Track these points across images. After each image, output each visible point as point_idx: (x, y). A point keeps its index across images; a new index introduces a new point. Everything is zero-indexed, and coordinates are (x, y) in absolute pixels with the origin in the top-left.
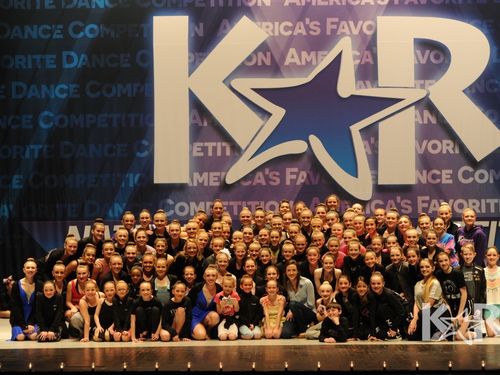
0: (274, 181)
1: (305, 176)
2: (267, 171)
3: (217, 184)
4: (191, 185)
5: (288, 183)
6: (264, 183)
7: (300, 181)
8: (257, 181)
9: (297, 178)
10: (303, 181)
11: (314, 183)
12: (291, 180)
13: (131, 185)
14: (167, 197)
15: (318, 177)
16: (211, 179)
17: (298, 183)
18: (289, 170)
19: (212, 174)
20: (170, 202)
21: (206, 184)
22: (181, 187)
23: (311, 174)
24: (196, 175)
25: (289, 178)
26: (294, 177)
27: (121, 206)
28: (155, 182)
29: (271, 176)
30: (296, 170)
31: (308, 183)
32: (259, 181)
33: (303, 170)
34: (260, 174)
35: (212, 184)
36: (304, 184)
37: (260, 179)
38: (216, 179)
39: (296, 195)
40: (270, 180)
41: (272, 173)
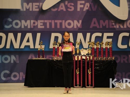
0: (71, 9)
1: (89, 6)
2: (66, 3)
3: (37, 10)
4: (22, 10)
5: (79, 10)
6: (65, 10)
7: (86, 9)
8: (60, 8)
9: (84, 6)
10: (87, 8)
11: (93, 10)
12: (81, 8)
14: (8, 17)
15: (96, 6)
16: (34, 7)
17: (85, 10)
18: (79, 2)
19: (34, 4)
20: (10, 20)
21: (31, 10)
23: (92, 4)
24: (25, 4)
25: (79, 6)
26: (82, 6)
29: (69, 6)
30: (83, 2)
31: (90, 10)
32: (62, 9)
33: (87, 2)
34: (62, 4)
35: (34, 10)
36: (88, 10)
37: (62, 7)
38: (37, 7)
39: (83, 17)
40: (68, 8)
41: (69, 4)
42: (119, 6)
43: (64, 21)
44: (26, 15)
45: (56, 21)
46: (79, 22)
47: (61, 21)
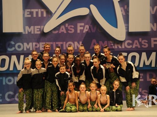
0: (71, 31)
1: (88, 28)
2: (67, 25)
3: (39, 33)
4: (24, 33)
5: (79, 32)
6: (65, 32)
7: (85, 30)
8: (61, 31)
9: (84, 28)
11: (93, 32)
12: (80, 30)
14: (11, 40)
15: (95, 28)
16: (35, 30)
17: (84, 32)
18: (79, 25)
19: (36, 27)
20: (13, 43)
21: (32, 33)
22: (19, 35)
23: (91, 26)
24: (27, 28)
25: (79, 29)
26: (82, 28)
28: (4, 32)
29: (69, 28)
30: (83, 24)
31: (90, 32)
32: (62, 31)
33: (86, 25)
34: (63, 27)
35: (36, 32)
36: (88, 31)
37: (63, 30)
38: (38, 30)
39: (83, 38)
40: (69, 30)
41: (69, 26)
42: (117, 27)
43: (64, 43)
44: (28, 38)
45: (57, 43)
46: (79, 43)
47: (62, 43)
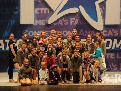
0: (66, 23)
1: (78, 21)
2: (63, 19)
3: (44, 24)
4: (34, 24)
5: (71, 24)
6: (62, 24)
7: (76, 23)
8: (59, 23)
10: (77, 23)
11: (81, 24)
12: (72, 23)
13: (12, 24)
14: (25, 29)
15: (82, 22)
16: (42, 22)
17: (75, 24)
18: (71, 19)
19: (42, 20)
20: (27, 31)
21: (40, 24)
22: (31, 25)
23: (80, 20)
24: (36, 21)
25: (71, 22)
26: (73, 22)
27: (8, 33)
29: (65, 21)
30: (74, 19)
31: (79, 24)
32: (60, 23)
33: (77, 19)
34: (61, 21)
35: (43, 24)
36: (77, 24)
37: (60, 22)
38: (44, 22)
40: (65, 23)
41: (65, 20)
42: (97, 21)
43: (61, 31)
44: (37, 28)
46: (71, 32)
